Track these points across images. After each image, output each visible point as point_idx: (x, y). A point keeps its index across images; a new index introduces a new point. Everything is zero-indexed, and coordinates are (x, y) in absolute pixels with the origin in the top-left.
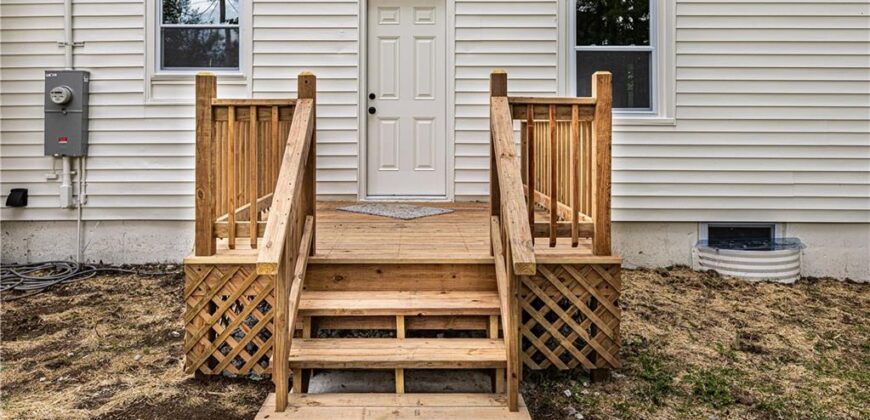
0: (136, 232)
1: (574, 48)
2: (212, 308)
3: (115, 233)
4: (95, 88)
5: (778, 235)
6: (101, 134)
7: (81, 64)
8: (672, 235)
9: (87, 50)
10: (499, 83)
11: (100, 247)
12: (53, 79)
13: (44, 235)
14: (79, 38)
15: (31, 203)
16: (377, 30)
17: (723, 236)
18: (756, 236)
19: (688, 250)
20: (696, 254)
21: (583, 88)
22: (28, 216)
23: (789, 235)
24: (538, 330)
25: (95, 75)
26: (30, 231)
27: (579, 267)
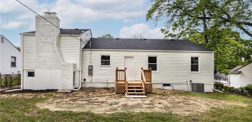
0: (98, 84)
1: (148, 63)
2: (118, 87)
3: (95, 84)
4: (93, 67)
5: (171, 85)
6: (94, 73)
7: (92, 64)
8: (159, 85)
9: (92, 63)
10: (142, 69)
11: (94, 85)
12: (89, 66)
13: (87, 84)
14: (92, 62)
15: (86, 80)
16: (126, 61)
17: (165, 85)
18: (169, 85)
19: (161, 86)
20: (162, 87)
21: (149, 69)
22: (86, 82)
23: (172, 85)
24: (147, 90)
25: (93, 66)
26: (86, 84)
27: (149, 84)
